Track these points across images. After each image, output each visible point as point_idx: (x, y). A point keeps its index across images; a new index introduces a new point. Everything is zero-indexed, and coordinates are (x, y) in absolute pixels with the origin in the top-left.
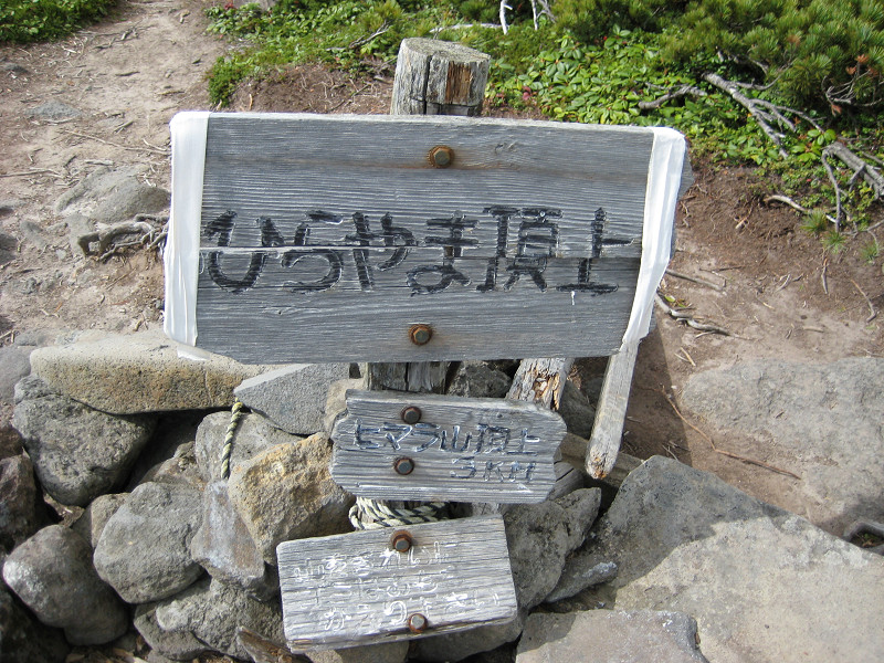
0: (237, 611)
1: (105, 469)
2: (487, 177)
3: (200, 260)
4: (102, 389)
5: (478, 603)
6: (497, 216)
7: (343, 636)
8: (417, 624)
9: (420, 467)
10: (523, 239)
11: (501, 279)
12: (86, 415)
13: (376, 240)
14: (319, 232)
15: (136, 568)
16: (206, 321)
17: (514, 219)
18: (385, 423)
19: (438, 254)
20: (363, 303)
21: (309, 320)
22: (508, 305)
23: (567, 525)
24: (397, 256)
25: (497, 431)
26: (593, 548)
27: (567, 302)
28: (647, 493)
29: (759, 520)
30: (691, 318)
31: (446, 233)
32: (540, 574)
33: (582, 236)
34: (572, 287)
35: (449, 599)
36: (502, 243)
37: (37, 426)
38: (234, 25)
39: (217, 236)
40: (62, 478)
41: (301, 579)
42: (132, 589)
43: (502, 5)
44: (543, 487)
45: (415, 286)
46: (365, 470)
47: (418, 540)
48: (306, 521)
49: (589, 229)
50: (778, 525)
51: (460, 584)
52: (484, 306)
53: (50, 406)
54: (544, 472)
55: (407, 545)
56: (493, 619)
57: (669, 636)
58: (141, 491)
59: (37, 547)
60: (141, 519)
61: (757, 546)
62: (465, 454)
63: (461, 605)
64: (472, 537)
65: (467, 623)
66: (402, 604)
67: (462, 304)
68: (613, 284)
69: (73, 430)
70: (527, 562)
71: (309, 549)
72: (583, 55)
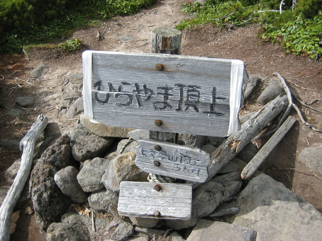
0: (112, 199)
1: (92, 152)
2: (175, 74)
3: (92, 94)
4: (96, 128)
5: (178, 212)
6: (179, 87)
7: (134, 213)
8: (157, 214)
9: (162, 165)
10: (188, 95)
11: (184, 107)
12: (92, 135)
13: (142, 92)
14: (125, 88)
15: (86, 182)
16: (95, 112)
17: (185, 89)
18: (150, 149)
19: (162, 98)
20: (140, 111)
21: (124, 115)
22: (187, 116)
23: (223, 192)
24: (149, 97)
25: (186, 157)
26: (234, 202)
27: (207, 117)
28: (256, 186)
29: (294, 203)
30: (313, 126)
31: (163, 92)
32: (207, 206)
33: (209, 96)
34: (208, 112)
35: (169, 208)
36: (182, 96)
37: (76, 136)
38: (190, 9)
39: (97, 87)
40: (77, 153)
41: (125, 193)
42: (85, 187)
43: (282, 3)
44: (203, 178)
45: (155, 107)
46: (145, 163)
47: (163, 188)
48: (134, 176)
49: (211, 94)
50: (301, 206)
51: (174, 204)
52: (178, 116)
53: (82, 131)
54: (203, 173)
55: (158, 189)
56: (181, 218)
57: (243, 236)
58: (95, 160)
59: (64, 171)
60: (92, 168)
61: (290, 212)
62: (176, 163)
63: (172, 211)
64: (181, 190)
65: (173, 217)
66: (154, 207)
67: (172, 115)
68: (223, 113)
69: (86, 139)
70: (202, 201)
71: (129, 185)
72: (304, 23)
